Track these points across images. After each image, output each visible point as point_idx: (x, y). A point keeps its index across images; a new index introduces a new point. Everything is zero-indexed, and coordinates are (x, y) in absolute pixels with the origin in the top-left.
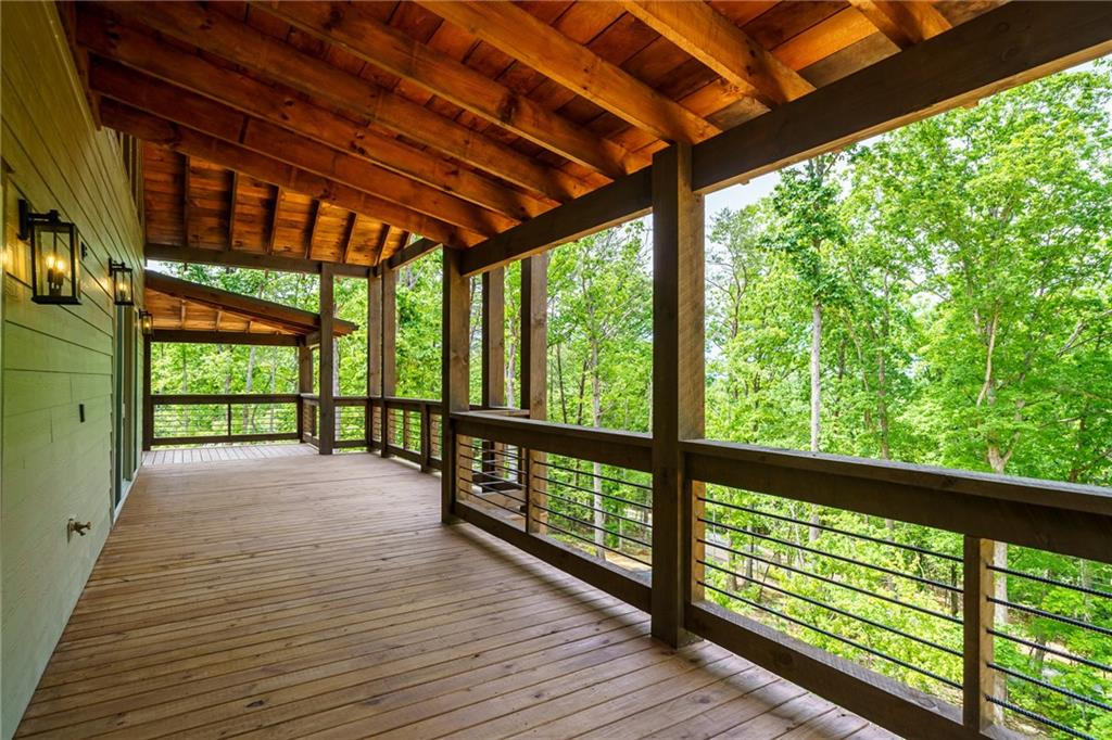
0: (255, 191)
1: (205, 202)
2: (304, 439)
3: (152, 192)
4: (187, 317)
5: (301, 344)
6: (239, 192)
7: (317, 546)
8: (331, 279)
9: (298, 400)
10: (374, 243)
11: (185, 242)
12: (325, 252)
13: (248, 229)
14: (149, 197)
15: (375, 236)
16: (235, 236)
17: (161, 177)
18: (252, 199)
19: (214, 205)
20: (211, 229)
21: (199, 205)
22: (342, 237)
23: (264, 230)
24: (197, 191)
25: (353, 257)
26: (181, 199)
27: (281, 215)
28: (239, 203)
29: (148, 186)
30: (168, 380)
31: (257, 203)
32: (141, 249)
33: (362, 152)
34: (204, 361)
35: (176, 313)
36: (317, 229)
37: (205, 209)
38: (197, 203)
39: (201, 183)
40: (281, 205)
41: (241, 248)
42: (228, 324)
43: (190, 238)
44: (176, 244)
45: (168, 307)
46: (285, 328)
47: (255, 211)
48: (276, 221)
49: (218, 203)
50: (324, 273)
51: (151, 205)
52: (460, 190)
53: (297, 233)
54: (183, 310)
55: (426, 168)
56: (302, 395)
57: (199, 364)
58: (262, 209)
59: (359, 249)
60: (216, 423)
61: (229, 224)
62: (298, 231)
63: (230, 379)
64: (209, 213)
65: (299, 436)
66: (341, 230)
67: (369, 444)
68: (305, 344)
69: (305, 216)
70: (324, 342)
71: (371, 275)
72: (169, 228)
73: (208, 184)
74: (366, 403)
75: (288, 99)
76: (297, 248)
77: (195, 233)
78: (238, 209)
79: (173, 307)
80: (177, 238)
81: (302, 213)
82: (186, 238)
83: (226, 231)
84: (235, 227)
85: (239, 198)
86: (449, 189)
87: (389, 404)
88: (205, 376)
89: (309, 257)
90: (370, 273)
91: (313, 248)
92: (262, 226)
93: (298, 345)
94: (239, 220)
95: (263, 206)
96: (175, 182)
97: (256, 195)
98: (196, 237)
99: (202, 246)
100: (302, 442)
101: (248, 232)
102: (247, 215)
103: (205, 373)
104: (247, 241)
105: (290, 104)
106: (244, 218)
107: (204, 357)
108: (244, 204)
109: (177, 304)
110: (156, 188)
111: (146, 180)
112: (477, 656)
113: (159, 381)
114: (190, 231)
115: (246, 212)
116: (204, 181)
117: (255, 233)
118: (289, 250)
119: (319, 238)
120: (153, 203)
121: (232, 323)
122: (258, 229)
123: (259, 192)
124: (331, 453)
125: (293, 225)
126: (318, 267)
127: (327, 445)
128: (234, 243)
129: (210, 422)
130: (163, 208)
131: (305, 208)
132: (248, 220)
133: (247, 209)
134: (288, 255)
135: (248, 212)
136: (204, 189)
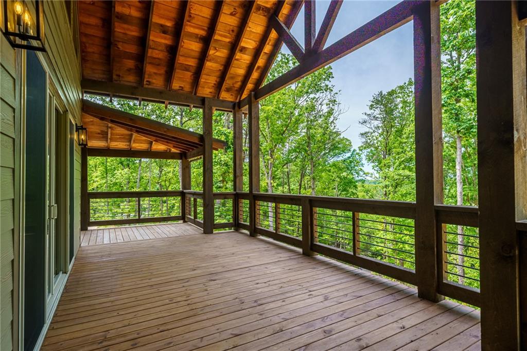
0: (162, 38)
1: (126, 46)
2: (186, 220)
3: (86, 35)
4: (112, 140)
5: (184, 158)
6: (151, 38)
8: (211, 109)
9: (182, 195)
10: (238, 85)
11: (111, 79)
12: (206, 90)
13: (155, 71)
14: (84, 40)
15: (240, 79)
16: (146, 76)
17: (93, 21)
18: (160, 44)
19: (132, 49)
20: (129, 70)
21: (121, 48)
22: (218, 80)
23: (166, 72)
24: (121, 35)
25: (225, 96)
26: (108, 42)
27: (181, 60)
28: (151, 48)
29: (83, 30)
30: (99, 183)
31: (163, 48)
32: (79, 84)
34: (116, 174)
35: (104, 136)
36: (204, 71)
37: (125, 52)
38: (119, 46)
39: (124, 29)
40: (181, 51)
41: (150, 87)
42: (137, 145)
43: (114, 77)
44: (104, 80)
45: (99, 132)
47: (162, 55)
48: (176, 65)
49: (135, 47)
50: (206, 105)
51: (86, 47)
53: (188, 75)
54: (109, 133)
56: (185, 191)
57: (114, 175)
58: (166, 54)
59: (228, 90)
60: (122, 204)
61: (143, 67)
62: (190, 74)
63: (129, 182)
64: (128, 56)
65: (183, 218)
66: (218, 74)
67: (237, 225)
68: (186, 158)
69: (196, 60)
70: (207, 154)
71: (236, 108)
72: (100, 67)
73: (128, 30)
74: (233, 196)
76: (187, 88)
77: (118, 73)
78: (150, 53)
79: (102, 131)
80: (105, 76)
81: (195, 58)
82: (112, 77)
83: (140, 72)
84: (147, 69)
85: (151, 43)
87: (255, 198)
88: (117, 181)
89: (195, 94)
90: (235, 107)
91: (200, 88)
92: (165, 69)
93: (181, 159)
94: (150, 63)
95: (168, 51)
96: (103, 26)
97: (163, 41)
98: (119, 76)
99: (123, 83)
100: (185, 222)
101: (155, 73)
102: (155, 58)
103: (117, 179)
104: (154, 81)
106: (153, 61)
107: (116, 172)
108: (154, 49)
109: (105, 129)
113: (94, 184)
114: (114, 71)
116: (125, 26)
117: (160, 74)
118: (182, 89)
119: (204, 80)
120: (87, 45)
121: (140, 144)
122: (162, 71)
123: (165, 39)
124: (212, 233)
125: (186, 68)
126: (202, 102)
127: (209, 227)
128: (145, 83)
129: (119, 204)
130: (94, 49)
131: (197, 55)
132: (156, 63)
133: (156, 54)
134: (181, 93)
135: (157, 56)
136: (125, 34)
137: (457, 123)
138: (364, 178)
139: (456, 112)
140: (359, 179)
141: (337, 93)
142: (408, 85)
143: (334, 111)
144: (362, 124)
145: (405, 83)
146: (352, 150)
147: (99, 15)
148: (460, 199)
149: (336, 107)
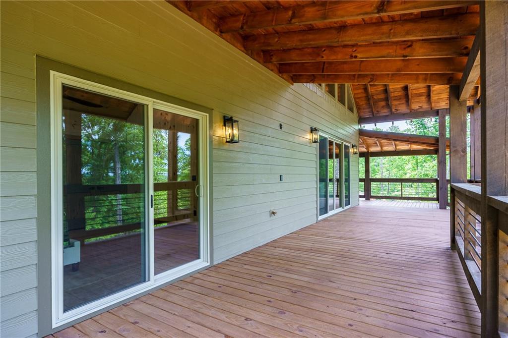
1: (378, 96)
3: (358, 98)
6: (390, 88)
7: (369, 241)
11: (373, 114)
12: (442, 104)
13: (399, 103)
14: (357, 100)
16: (393, 107)
17: (360, 91)
18: (397, 88)
19: (382, 96)
20: (383, 107)
23: (407, 101)
24: (374, 92)
26: (368, 97)
27: (412, 92)
28: (392, 92)
29: (356, 96)
31: (400, 90)
33: (356, 57)
36: (433, 93)
37: (379, 99)
38: (375, 97)
39: (375, 89)
41: (398, 112)
42: (401, 147)
43: (375, 112)
44: (371, 116)
45: (374, 142)
46: (427, 146)
47: (401, 93)
48: (410, 96)
49: (383, 95)
50: (440, 115)
52: (414, 54)
54: (378, 143)
55: (391, 51)
58: (403, 92)
61: (389, 103)
62: (424, 97)
64: (381, 100)
69: (426, 89)
72: (367, 110)
73: (377, 88)
75: (323, 50)
76: (425, 106)
77: (377, 110)
78: (392, 95)
80: (370, 114)
81: (423, 88)
83: (388, 106)
84: (392, 103)
85: (392, 90)
86: (406, 56)
89: (431, 109)
91: (433, 104)
92: (405, 99)
94: (394, 100)
95: (404, 90)
96: (364, 92)
97: (399, 86)
98: (378, 111)
99: (381, 115)
101: (399, 104)
102: (396, 96)
104: (399, 108)
105: (324, 50)
106: (396, 98)
108: (394, 92)
110: (359, 96)
111: (355, 94)
112: (355, 299)
114: (374, 110)
115: (395, 95)
116: (375, 87)
117: (403, 104)
118: (421, 107)
119: (435, 98)
120: (359, 102)
121: (403, 146)
122: (404, 101)
124: (445, 209)
125: (420, 95)
126: (437, 113)
127: (443, 204)
128: (394, 110)
130: (363, 103)
132: (398, 98)
133: (396, 94)
134: (421, 110)
135: (397, 95)
136: (377, 91)
147: (362, 88)
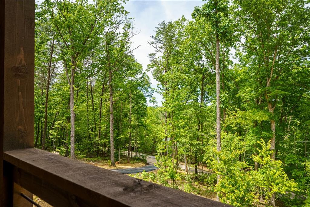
137: (217, 29)
138: (151, 94)
139: (217, 20)
140: (148, 95)
141: (131, 19)
142: (182, 20)
143: (129, 34)
144: (150, 44)
145: (179, 19)
146: (143, 72)
148: (218, 87)
149: (130, 31)
